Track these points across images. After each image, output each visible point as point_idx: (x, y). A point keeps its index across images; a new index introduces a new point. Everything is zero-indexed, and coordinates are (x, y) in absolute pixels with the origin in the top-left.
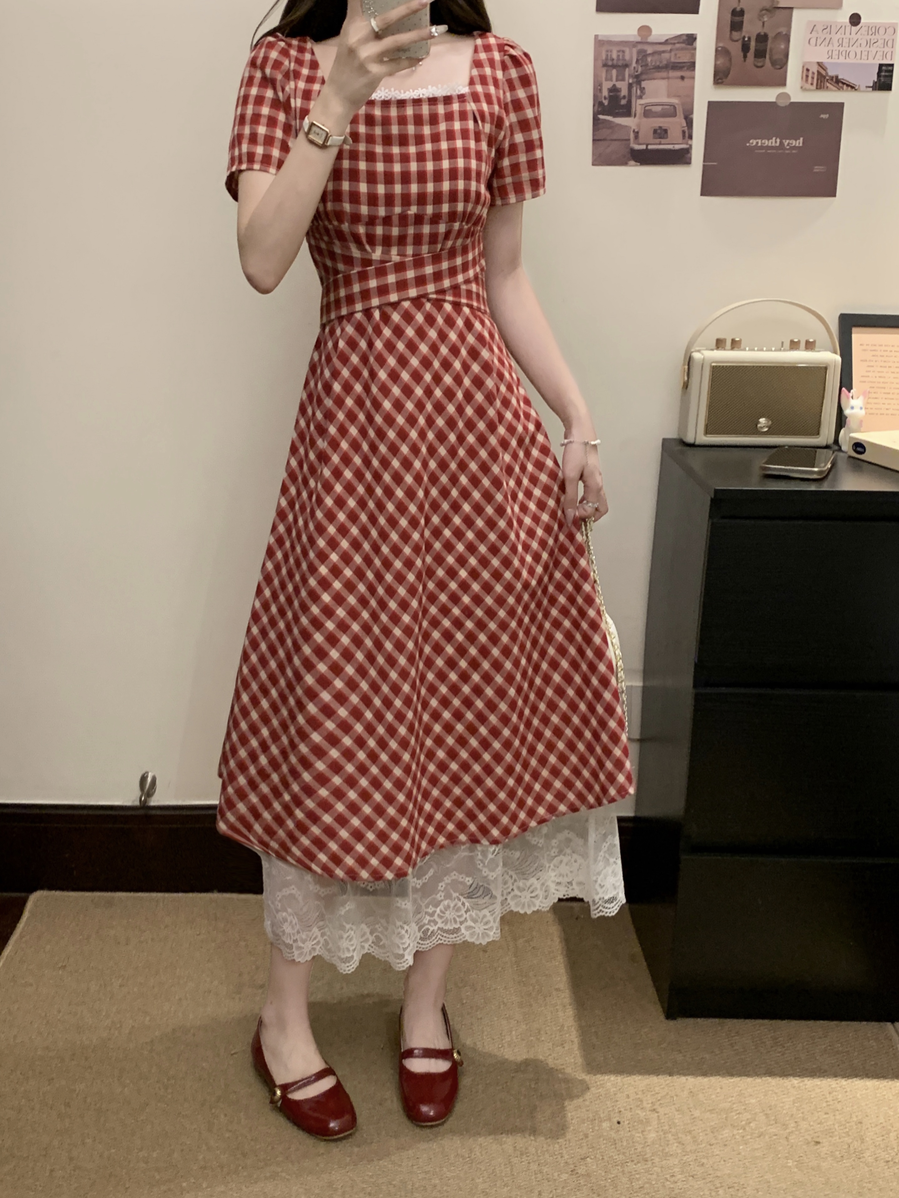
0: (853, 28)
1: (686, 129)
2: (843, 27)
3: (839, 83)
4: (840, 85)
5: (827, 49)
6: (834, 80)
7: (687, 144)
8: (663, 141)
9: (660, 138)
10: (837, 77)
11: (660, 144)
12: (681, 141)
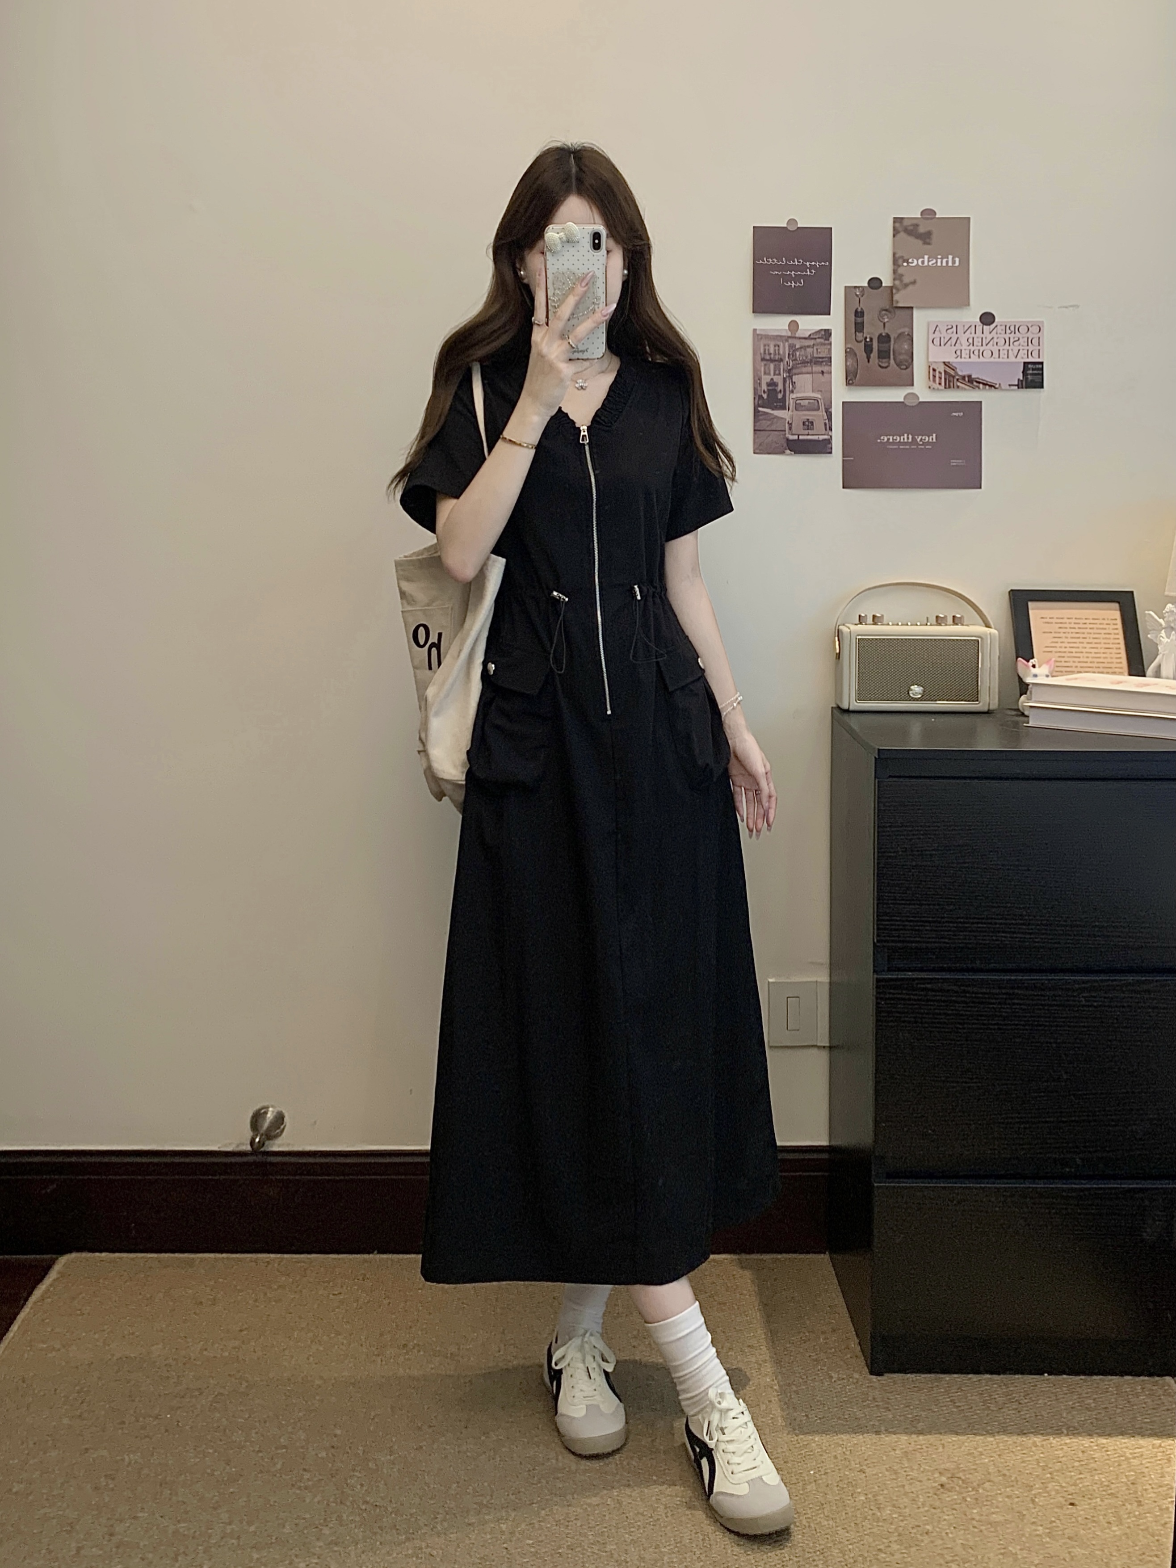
0: (985, 327)
1: (827, 421)
2: (973, 327)
3: (972, 382)
4: (975, 383)
5: (955, 348)
6: (967, 379)
7: (828, 435)
8: (810, 432)
9: (808, 429)
10: (969, 376)
11: (808, 435)
12: (824, 432)
